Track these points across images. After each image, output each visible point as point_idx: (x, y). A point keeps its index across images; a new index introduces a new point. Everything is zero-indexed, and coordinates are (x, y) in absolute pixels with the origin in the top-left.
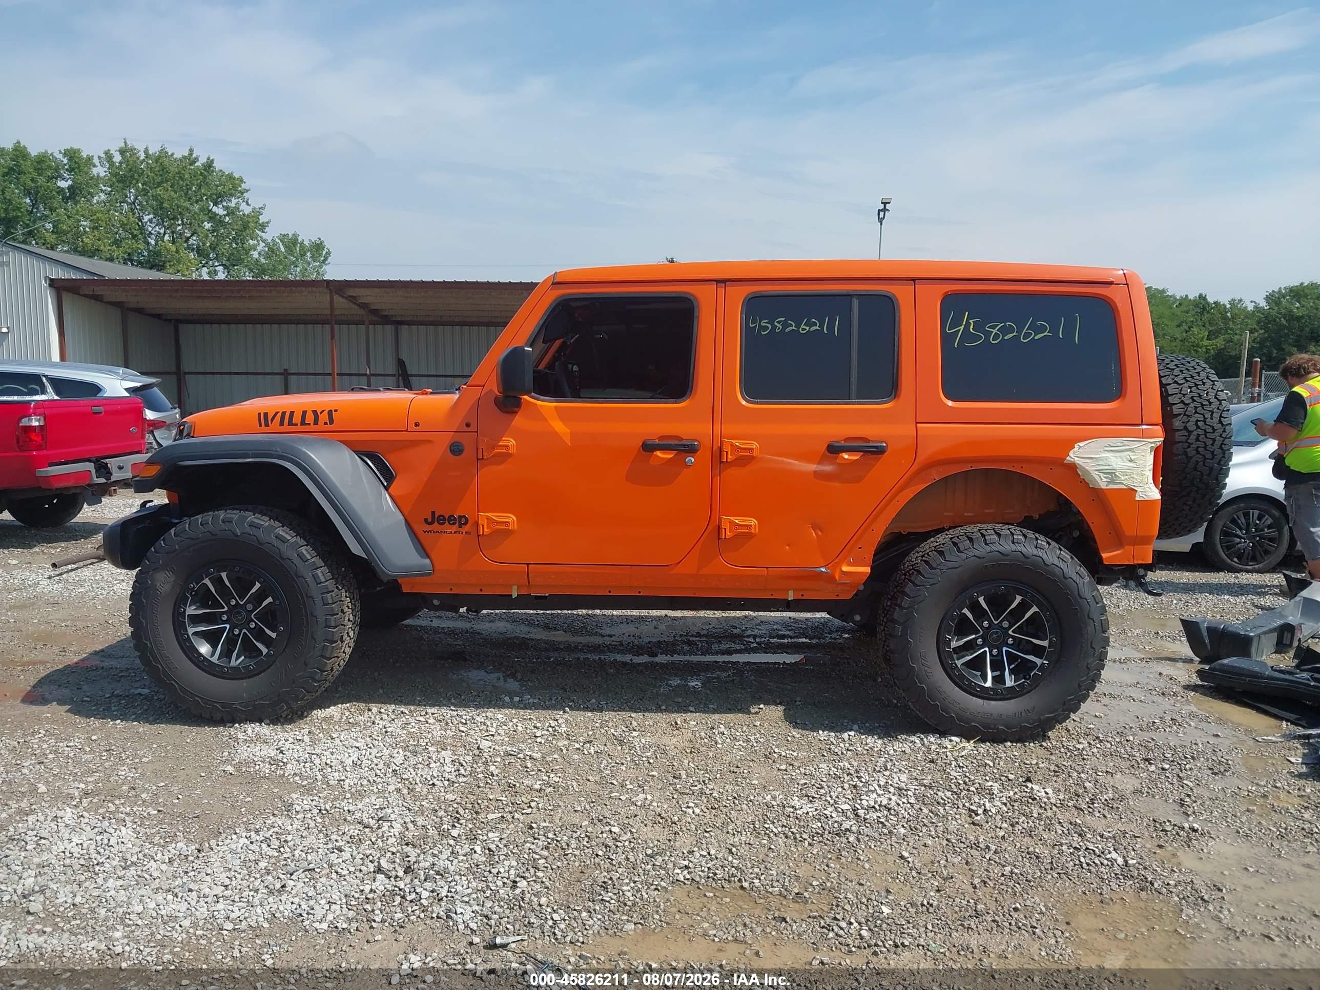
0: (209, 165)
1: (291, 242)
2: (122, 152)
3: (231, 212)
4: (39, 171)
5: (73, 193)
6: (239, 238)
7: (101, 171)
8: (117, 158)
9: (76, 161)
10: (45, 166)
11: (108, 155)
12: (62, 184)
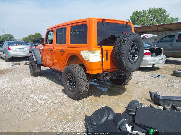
0: (161, 8)
1: (172, 18)
2: (149, 9)
3: (164, 15)
4: (139, 14)
5: (143, 16)
6: (165, 19)
7: (147, 12)
8: (149, 10)
9: (144, 12)
10: (140, 13)
11: (148, 10)
12: (142, 15)
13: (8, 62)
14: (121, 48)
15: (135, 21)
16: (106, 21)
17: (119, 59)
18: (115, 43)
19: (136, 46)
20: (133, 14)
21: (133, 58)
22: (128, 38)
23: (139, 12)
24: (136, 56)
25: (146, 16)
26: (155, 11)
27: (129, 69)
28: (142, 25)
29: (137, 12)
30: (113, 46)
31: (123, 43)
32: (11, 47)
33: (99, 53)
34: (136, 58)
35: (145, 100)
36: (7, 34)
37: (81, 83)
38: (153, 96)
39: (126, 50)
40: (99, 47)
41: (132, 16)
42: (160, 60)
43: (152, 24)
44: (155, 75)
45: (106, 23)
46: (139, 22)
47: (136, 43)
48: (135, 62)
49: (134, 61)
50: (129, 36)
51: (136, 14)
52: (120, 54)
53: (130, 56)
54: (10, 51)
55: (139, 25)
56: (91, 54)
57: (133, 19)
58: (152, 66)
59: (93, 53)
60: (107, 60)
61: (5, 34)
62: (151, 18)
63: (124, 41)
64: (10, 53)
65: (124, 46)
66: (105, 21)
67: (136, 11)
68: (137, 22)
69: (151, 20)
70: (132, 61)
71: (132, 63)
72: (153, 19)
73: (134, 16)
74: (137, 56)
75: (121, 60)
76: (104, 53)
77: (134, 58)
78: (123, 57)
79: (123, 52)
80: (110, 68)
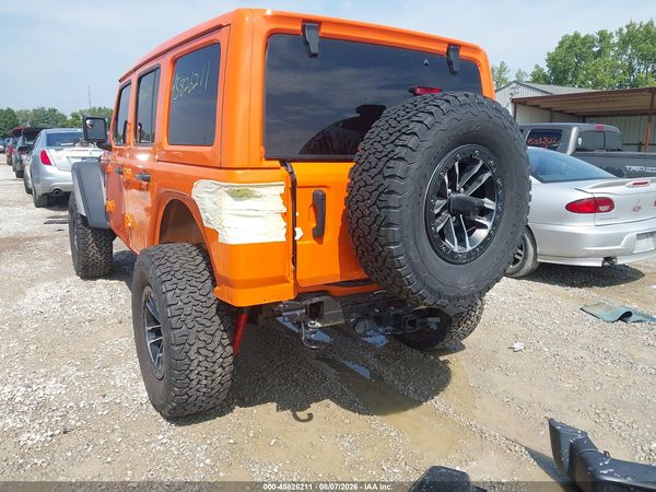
4: (583, 44)
5: (599, 54)
7: (616, 40)
8: (625, 31)
9: (603, 36)
10: (587, 41)
11: (621, 30)
12: (595, 49)
13: (43, 206)
14: (385, 178)
15: (565, 72)
16: (325, 30)
17: (374, 234)
18: (361, 145)
19: (484, 169)
20: (562, 43)
21: (459, 230)
22: (428, 120)
23: (585, 39)
24: (483, 221)
25: (612, 53)
26: (649, 32)
27: (431, 291)
28: (593, 88)
29: (576, 36)
30: (351, 161)
31: (397, 150)
32: (52, 153)
33: (271, 198)
34: (481, 234)
35: (526, 457)
36: (100, 109)
37: (179, 341)
38: (566, 451)
39: (410, 189)
40: (277, 163)
41: (557, 53)
42: (640, 236)
43: (634, 84)
44: (610, 308)
45: (324, 38)
46: (581, 77)
47: (485, 150)
48: (472, 255)
49: (469, 248)
50: (434, 109)
51: (571, 46)
52: (380, 209)
53: (444, 221)
54: (47, 168)
55: (580, 87)
56: (228, 201)
57: (560, 63)
58: (600, 265)
59: (239, 195)
60: (318, 234)
61: (94, 109)
62: (631, 63)
63: (404, 137)
64: (49, 175)
65: (399, 168)
66: (319, 29)
67: (572, 34)
68: (575, 76)
69: (631, 70)
70: (456, 248)
71: (450, 258)
72: (639, 64)
73: (562, 51)
74: (489, 224)
75: (382, 240)
76: (305, 198)
77: (470, 234)
78: (390, 225)
79: (393, 200)
80: (338, 280)
